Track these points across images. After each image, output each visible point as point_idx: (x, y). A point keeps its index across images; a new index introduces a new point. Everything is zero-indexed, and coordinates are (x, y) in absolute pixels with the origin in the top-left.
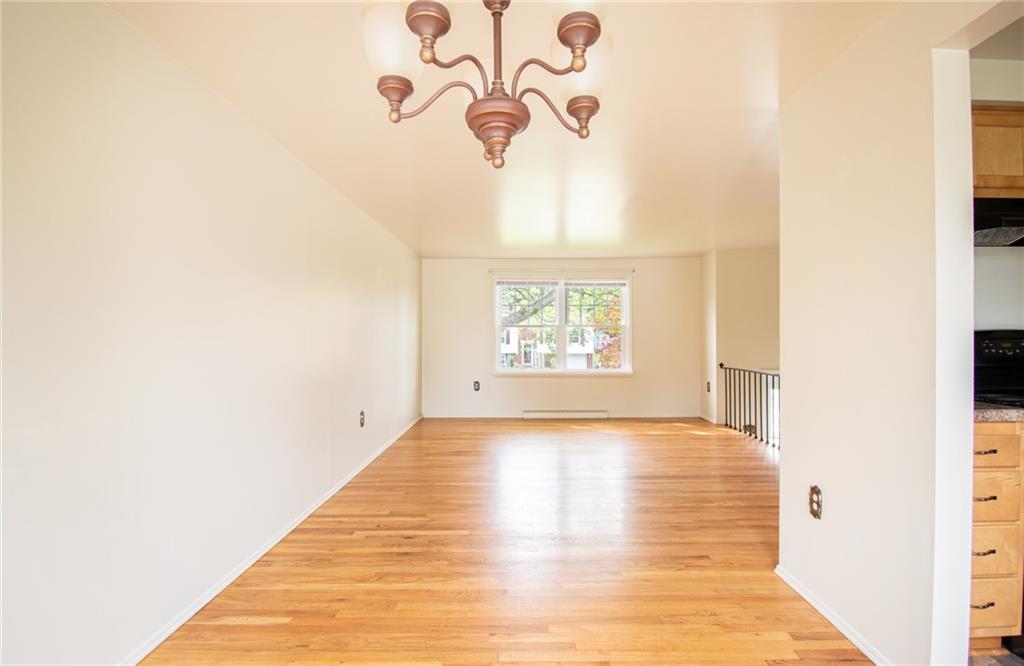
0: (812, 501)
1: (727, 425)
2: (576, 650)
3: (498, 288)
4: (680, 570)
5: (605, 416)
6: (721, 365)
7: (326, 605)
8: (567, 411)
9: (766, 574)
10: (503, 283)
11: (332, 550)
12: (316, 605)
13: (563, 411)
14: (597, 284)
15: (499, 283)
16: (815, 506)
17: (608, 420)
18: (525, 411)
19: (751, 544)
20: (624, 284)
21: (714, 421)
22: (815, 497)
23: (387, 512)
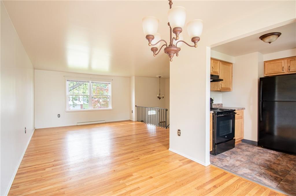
0: (178, 133)
1: (137, 121)
2: (142, 177)
3: (67, 82)
4: (151, 154)
5: (104, 122)
6: (136, 106)
7: (58, 191)
8: (92, 122)
9: (167, 151)
10: (69, 80)
11: (41, 176)
12: (54, 193)
13: (91, 122)
14: (102, 83)
15: (68, 80)
16: (179, 134)
17: (105, 123)
18: (78, 123)
19: (161, 146)
20: (110, 84)
21: (134, 120)
22: (179, 132)
23: (53, 161)
